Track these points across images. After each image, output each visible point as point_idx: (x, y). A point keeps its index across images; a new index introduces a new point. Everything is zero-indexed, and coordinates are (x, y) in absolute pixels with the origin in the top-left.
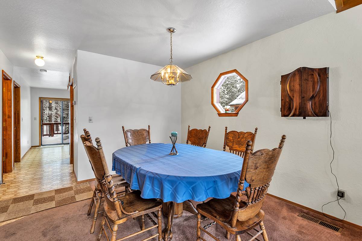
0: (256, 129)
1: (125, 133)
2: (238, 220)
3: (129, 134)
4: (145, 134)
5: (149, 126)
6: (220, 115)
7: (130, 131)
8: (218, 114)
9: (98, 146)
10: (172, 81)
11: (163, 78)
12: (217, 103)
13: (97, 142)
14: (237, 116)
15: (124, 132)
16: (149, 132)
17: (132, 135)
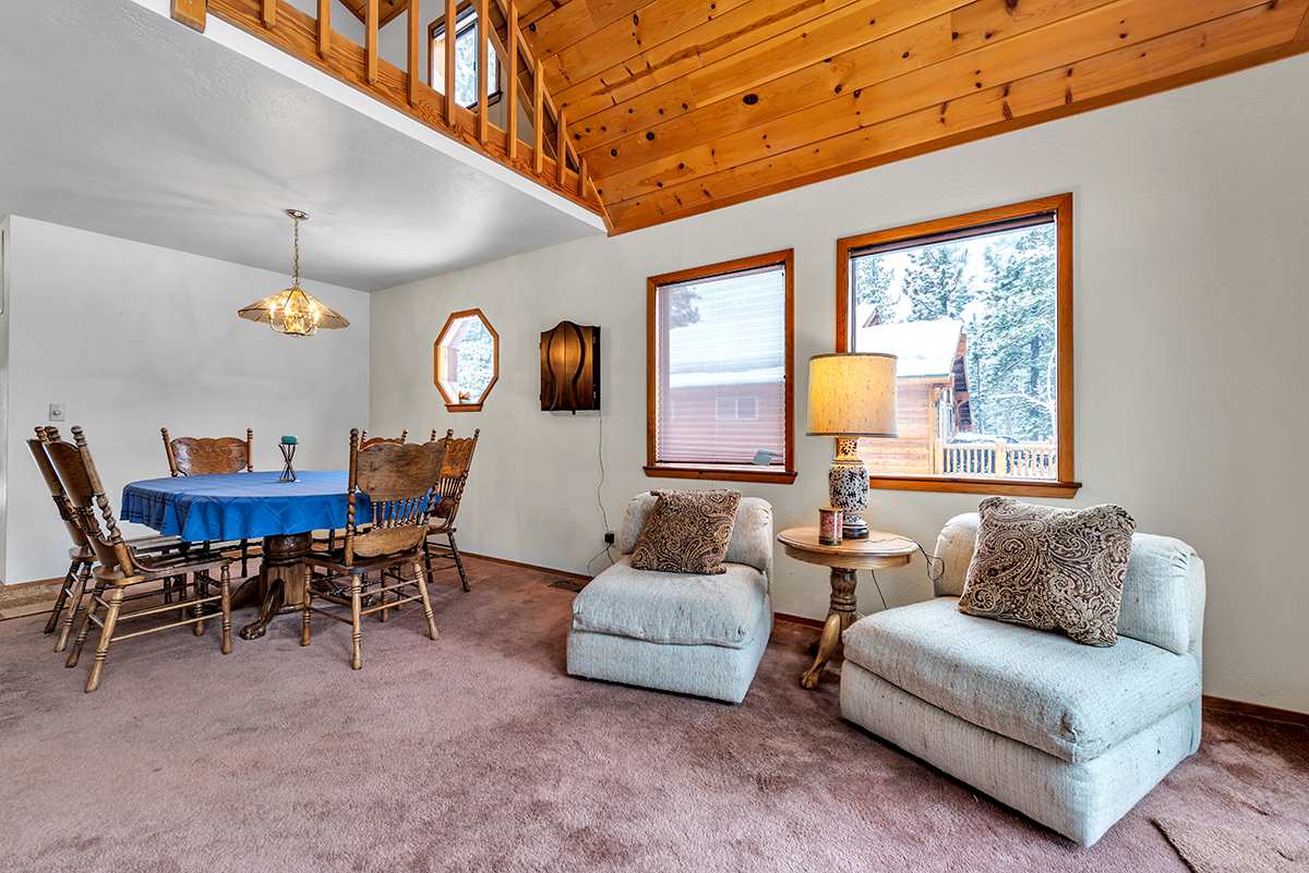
0: (477, 432)
1: (171, 448)
2: (355, 555)
3: (183, 451)
4: (236, 451)
5: (249, 432)
6: (451, 408)
7: (188, 441)
8: (448, 406)
9: (78, 440)
10: (299, 327)
11: (272, 317)
12: (449, 380)
13: (76, 434)
14: (480, 410)
15: (166, 443)
16: (247, 446)
17: (191, 451)
